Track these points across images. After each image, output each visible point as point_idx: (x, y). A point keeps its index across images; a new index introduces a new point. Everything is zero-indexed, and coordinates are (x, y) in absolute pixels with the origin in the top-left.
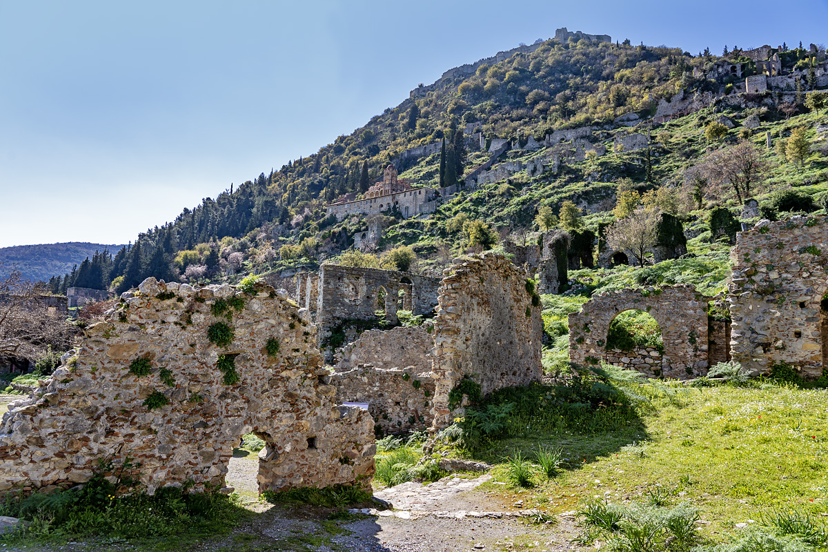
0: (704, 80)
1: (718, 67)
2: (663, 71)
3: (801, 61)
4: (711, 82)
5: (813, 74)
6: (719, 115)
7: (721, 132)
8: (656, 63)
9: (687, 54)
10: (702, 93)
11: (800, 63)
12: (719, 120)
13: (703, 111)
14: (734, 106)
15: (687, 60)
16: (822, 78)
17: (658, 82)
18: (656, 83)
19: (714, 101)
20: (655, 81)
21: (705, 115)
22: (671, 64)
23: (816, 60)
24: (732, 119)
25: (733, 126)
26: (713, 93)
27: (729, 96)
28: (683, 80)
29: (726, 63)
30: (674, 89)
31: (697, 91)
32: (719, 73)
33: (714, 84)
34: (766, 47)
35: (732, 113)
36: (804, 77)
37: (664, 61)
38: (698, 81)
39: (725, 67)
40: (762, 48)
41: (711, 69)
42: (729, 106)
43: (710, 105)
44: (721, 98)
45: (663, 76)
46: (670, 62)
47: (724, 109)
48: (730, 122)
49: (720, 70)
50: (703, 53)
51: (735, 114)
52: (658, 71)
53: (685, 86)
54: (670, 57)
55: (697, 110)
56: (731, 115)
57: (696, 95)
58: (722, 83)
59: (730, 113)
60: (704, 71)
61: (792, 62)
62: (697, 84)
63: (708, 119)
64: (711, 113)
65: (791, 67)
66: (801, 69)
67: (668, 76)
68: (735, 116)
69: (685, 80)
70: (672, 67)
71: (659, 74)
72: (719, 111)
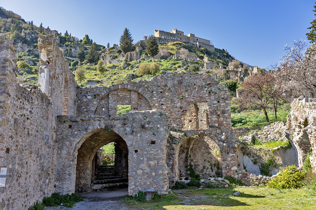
0: (24, 38)
1: (32, 34)
2: (8, 25)
3: (67, 42)
4: (28, 40)
5: (71, 50)
6: (28, 57)
7: (26, 66)
8: (5, 19)
9: (23, 20)
10: (23, 44)
11: (67, 43)
12: (27, 60)
13: (22, 53)
14: (36, 55)
15: (22, 23)
16: (74, 53)
17: (4, 31)
18: (2, 31)
19: (27, 50)
20: (2, 29)
21: (21, 55)
22: (12, 23)
23: (73, 44)
24: (33, 61)
25: (33, 64)
26: (28, 45)
27: (34, 49)
28: (14, 35)
29: (36, 33)
30: (9, 37)
31: (20, 42)
32: (32, 37)
33: (29, 41)
34: (55, 31)
35: (35, 58)
36: (67, 50)
37: (9, 20)
38: (22, 37)
39: (35, 35)
40: (54, 31)
41: (29, 34)
42: (34, 54)
43: (26, 51)
44: (31, 49)
45: (7, 27)
46: (12, 22)
47: (32, 55)
48: (32, 62)
49: (33, 35)
50: (31, 22)
51: (35, 59)
52: (5, 25)
53: (15, 38)
54: (13, 19)
55: (19, 52)
56: (34, 59)
57: (20, 44)
58: (33, 42)
59: (34, 58)
60: (26, 34)
61: (64, 41)
62: (21, 39)
63: (23, 58)
64: (25, 55)
65: (64, 44)
66: (67, 46)
67: (10, 29)
68: (35, 60)
69: (15, 35)
70: (13, 25)
71: (5, 26)
72: (29, 55)
